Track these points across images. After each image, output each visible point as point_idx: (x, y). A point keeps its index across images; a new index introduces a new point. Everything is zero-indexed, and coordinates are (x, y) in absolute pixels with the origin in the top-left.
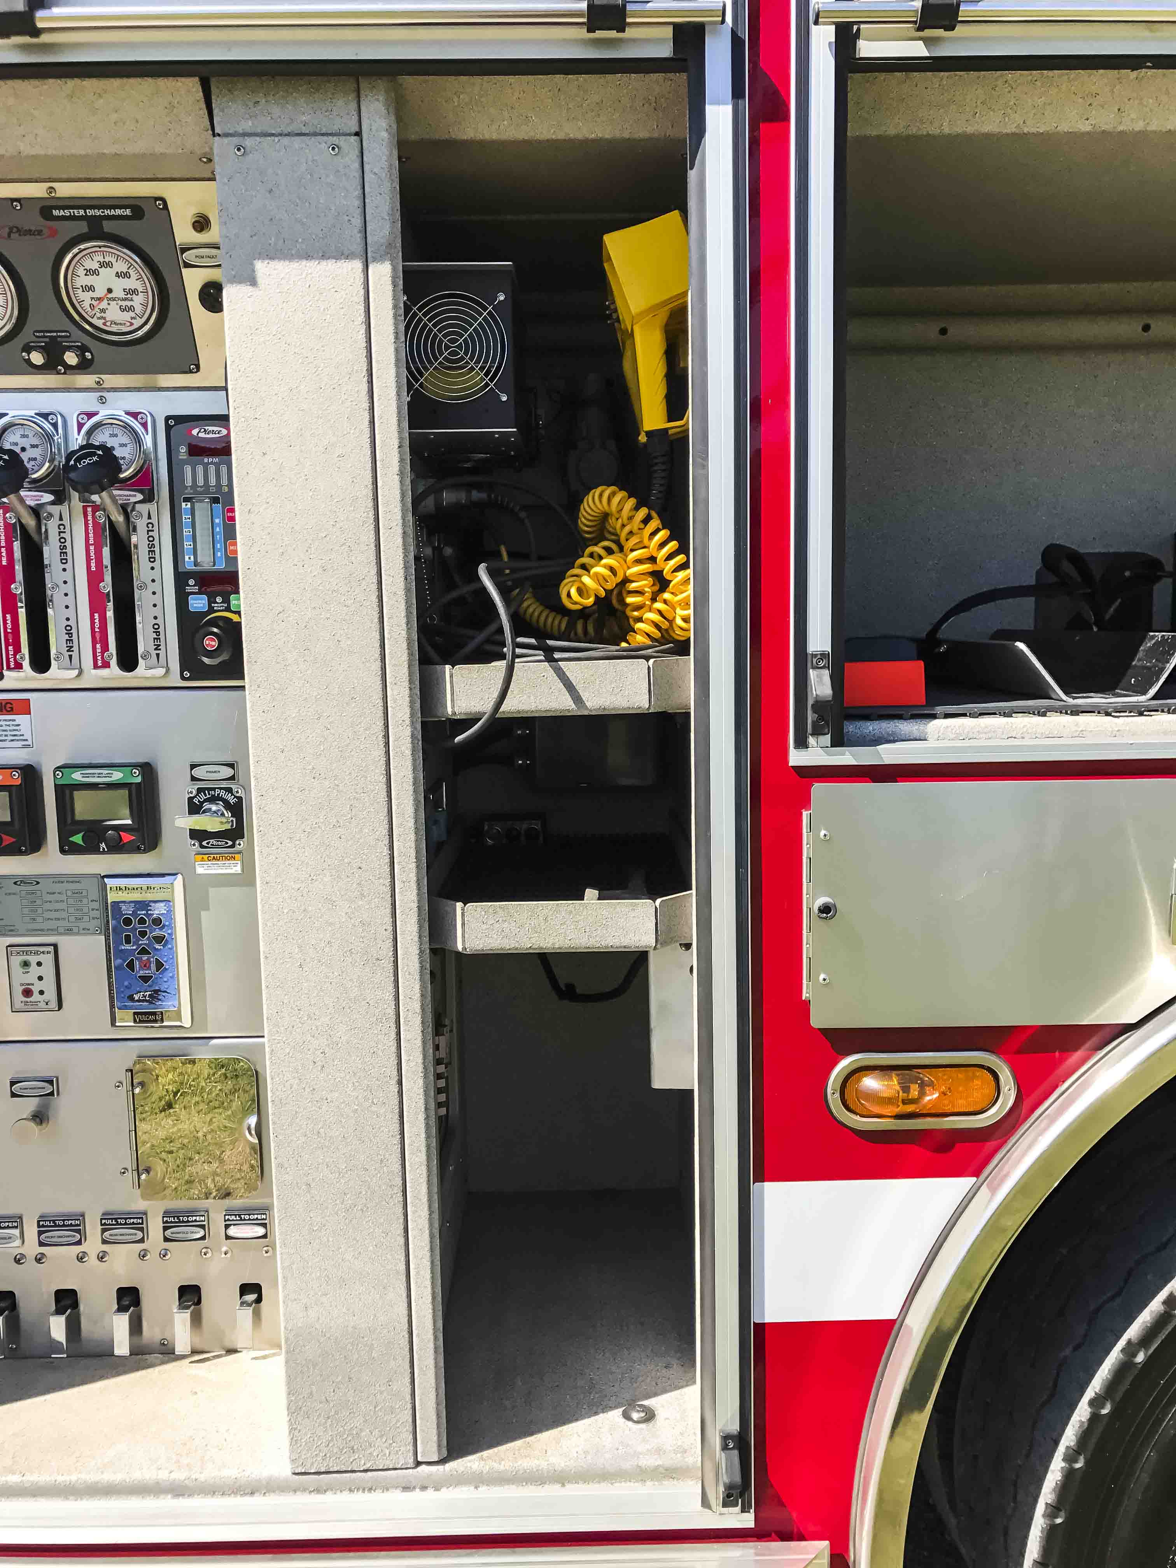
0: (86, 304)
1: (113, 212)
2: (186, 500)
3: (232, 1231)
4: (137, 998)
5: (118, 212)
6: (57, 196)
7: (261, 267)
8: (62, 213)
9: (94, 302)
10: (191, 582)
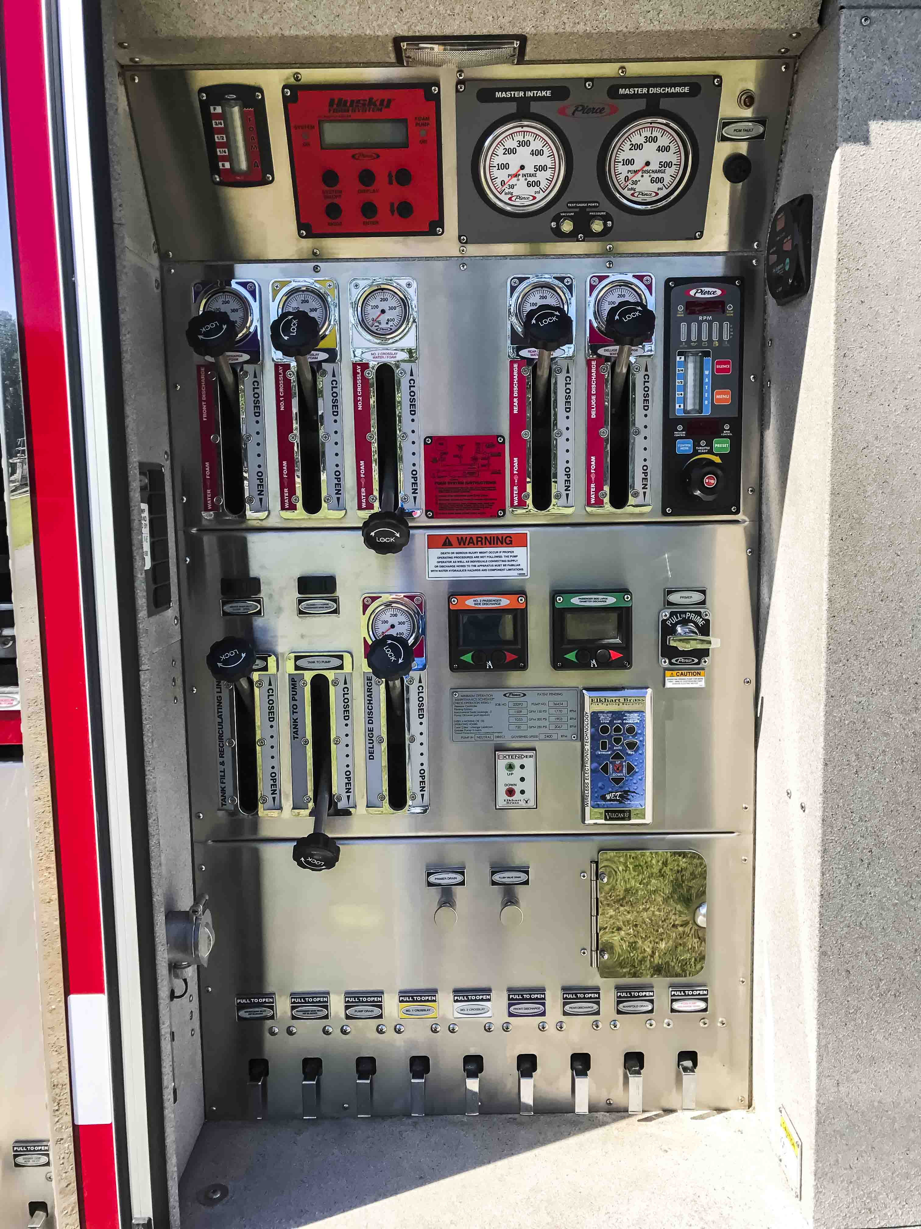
0: (622, 177)
1: (673, 90)
2: (680, 354)
3: (676, 1006)
4: (608, 798)
5: (678, 89)
6: (627, 75)
7: (875, 127)
8: (627, 91)
9: (630, 175)
10: (680, 427)
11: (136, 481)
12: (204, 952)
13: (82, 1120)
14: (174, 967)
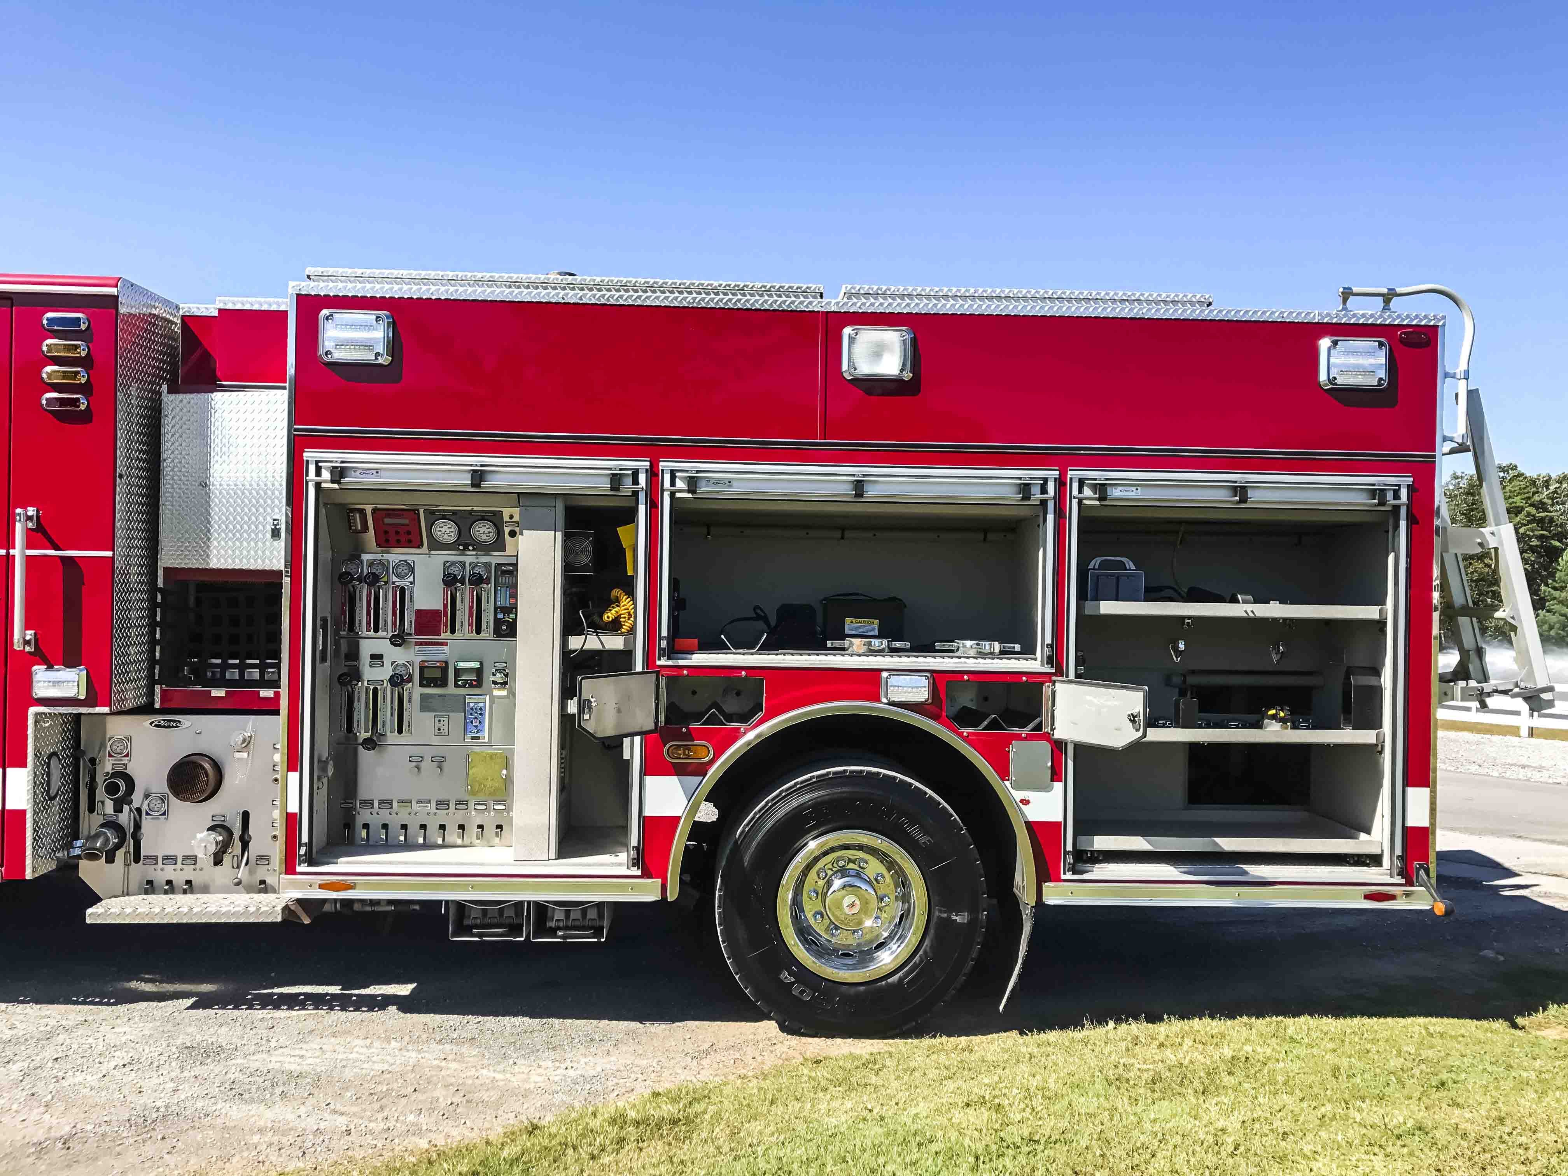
0: (477, 535)
1: (488, 514)
2: (501, 586)
3: (495, 807)
6: (475, 510)
7: (528, 531)
8: (475, 514)
10: (500, 610)
11: (319, 622)
12: (330, 773)
13: (289, 811)
14: (319, 778)
